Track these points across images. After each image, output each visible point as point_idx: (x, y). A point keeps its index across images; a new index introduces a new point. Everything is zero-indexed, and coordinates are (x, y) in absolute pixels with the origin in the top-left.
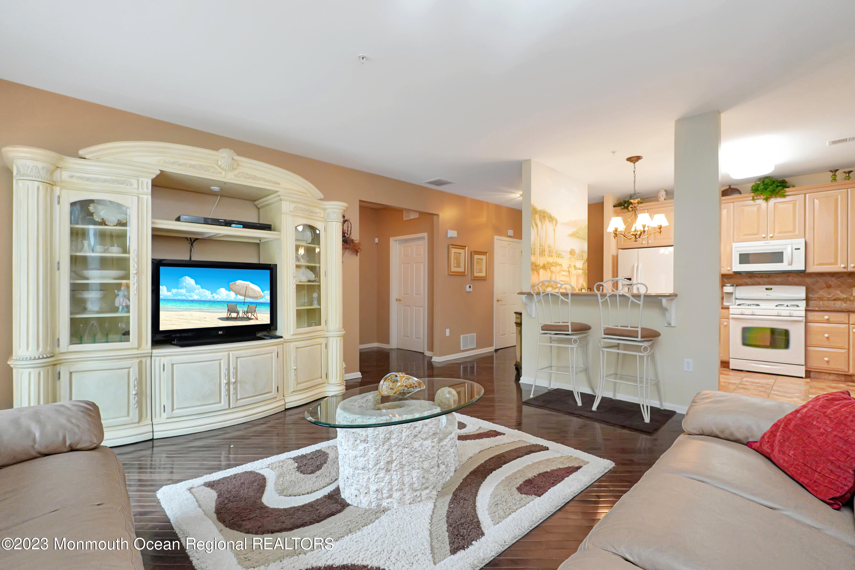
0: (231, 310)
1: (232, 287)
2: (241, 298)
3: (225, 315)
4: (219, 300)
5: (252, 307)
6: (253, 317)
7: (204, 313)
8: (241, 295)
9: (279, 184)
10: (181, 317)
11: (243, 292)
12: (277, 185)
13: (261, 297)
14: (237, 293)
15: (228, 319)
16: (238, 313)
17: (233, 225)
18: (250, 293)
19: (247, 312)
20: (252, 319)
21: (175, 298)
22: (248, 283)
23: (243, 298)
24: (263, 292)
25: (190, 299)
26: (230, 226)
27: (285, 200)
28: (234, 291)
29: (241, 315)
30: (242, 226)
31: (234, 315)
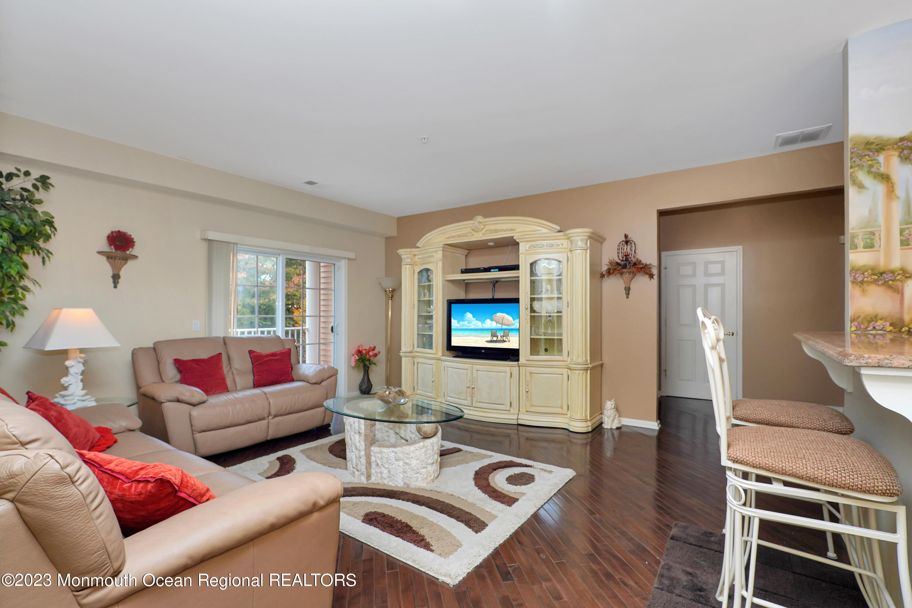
0: (494, 335)
1: (494, 318)
2: (499, 326)
3: (489, 339)
4: (486, 328)
5: (507, 332)
6: (507, 340)
7: (476, 338)
8: (499, 323)
9: (514, 230)
10: (464, 341)
11: (501, 321)
12: (512, 232)
13: (513, 324)
14: (497, 322)
15: (491, 341)
16: (497, 337)
17: (492, 270)
18: (505, 322)
19: (503, 337)
20: (506, 341)
21: (462, 328)
22: (504, 314)
23: (501, 326)
24: (514, 320)
25: (470, 328)
26: (490, 271)
27: (522, 242)
28: (495, 321)
29: (499, 338)
30: (497, 270)
31: (495, 339)
